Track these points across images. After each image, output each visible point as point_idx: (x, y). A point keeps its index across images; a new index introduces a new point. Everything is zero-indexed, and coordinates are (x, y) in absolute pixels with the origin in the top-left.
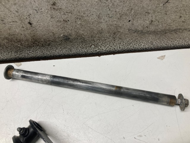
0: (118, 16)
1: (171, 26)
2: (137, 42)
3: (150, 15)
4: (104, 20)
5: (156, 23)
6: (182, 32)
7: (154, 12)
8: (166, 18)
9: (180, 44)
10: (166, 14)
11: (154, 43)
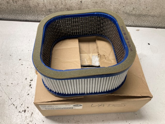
0: (119, 3)
1: (143, 12)
2: (126, 20)
3: (133, 5)
4: (113, 4)
5: (135, 9)
6: (148, 17)
7: (135, 3)
8: (140, 7)
9: (148, 25)
10: (140, 5)
11: (135, 22)
